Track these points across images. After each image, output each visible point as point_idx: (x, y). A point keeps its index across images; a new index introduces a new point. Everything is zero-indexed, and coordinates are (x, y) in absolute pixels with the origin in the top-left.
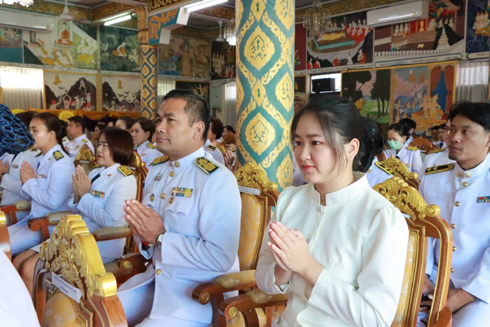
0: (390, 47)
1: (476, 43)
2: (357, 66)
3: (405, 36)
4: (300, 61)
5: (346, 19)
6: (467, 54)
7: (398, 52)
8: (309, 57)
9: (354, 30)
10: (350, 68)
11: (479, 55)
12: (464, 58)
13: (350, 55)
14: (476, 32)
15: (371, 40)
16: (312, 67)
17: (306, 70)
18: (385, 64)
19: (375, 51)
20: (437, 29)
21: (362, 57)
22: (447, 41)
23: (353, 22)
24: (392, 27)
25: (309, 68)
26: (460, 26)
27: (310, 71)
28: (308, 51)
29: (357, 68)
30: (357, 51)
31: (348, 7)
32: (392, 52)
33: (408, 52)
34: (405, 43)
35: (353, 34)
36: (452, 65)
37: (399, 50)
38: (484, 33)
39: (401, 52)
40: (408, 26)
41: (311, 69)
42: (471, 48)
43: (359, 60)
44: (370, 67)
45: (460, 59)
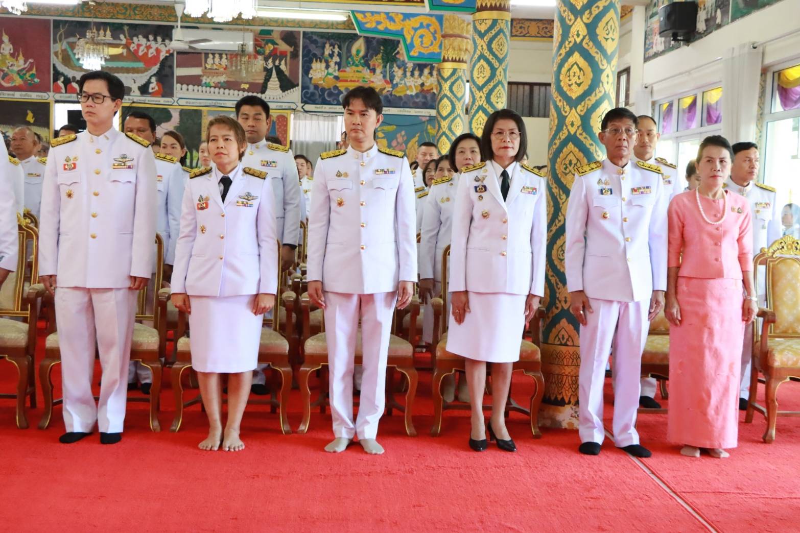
0: (201, 81)
1: (313, 94)
2: (147, 99)
3: (222, 70)
4: (38, 78)
5: (128, 30)
6: (303, 104)
7: (212, 89)
8: (57, 74)
9: (141, 48)
10: (135, 100)
11: (316, 107)
12: (299, 108)
13: (135, 82)
14: (313, 82)
15: (171, 67)
16: (63, 90)
17: (51, 94)
18: (193, 103)
19: (177, 83)
20: (266, 69)
21: (157, 88)
22: (278, 86)
23: (140, 37)
24: (203, 56)
25: (57, 90)
26: (294, 70)
27: (58, 96)
28: (54, 65)
29: (147, 102)
30: (148, 78)
31: (132, 13)
32: (204, 88)
33: (227, 91)
34: (223, 79)
35: (141, 53)
36: (285, 115)
37: (215, 87)
38: (321, 84)
39: (217, 90)
40: (227, 59)
41: (62, 93)
42: (308, 98)
43: (150, 91)
44: (170, 104)
45: (294, 110)
